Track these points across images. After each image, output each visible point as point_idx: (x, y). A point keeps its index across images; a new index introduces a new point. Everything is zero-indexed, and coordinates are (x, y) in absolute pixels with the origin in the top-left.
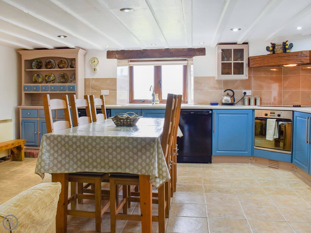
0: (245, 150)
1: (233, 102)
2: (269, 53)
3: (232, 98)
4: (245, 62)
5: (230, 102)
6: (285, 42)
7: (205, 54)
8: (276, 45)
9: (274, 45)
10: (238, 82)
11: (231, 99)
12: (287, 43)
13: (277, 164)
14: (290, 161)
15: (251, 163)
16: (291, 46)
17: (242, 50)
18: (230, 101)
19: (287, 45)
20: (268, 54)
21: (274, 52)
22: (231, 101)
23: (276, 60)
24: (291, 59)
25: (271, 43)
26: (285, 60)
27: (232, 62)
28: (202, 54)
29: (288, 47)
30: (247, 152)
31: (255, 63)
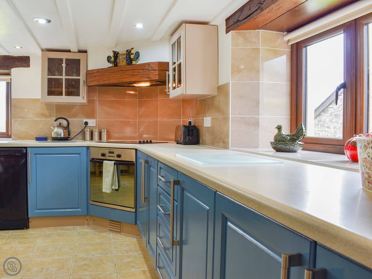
0: (78, 207)
1: (67, 136)
2: (111, 65)
3: (65, 130)
4: (82, 78)
5: (62, 136)
6: (130, 49)
7: (28, 66)
8: (120, 53)
9: (116, 54)
10: (78, 107)
11: (64, 132)
12: (132, 52)
13: (119, 226)
14: (134, 223)
15: (88, 225)
16: (138, 55)
17: (78, 61)
18: (62, 134)
19: (133, 54)
20: (108, 67)
21: (117, 64)
22: (64, 135)
23: (118, 76)
24: (136, 74)
25: (113, 51)
26: (129, 76)
27: (64, 77)
28: (25, 65)
29: (133, 57)
30: (80, 210)
31: (93, 80)
